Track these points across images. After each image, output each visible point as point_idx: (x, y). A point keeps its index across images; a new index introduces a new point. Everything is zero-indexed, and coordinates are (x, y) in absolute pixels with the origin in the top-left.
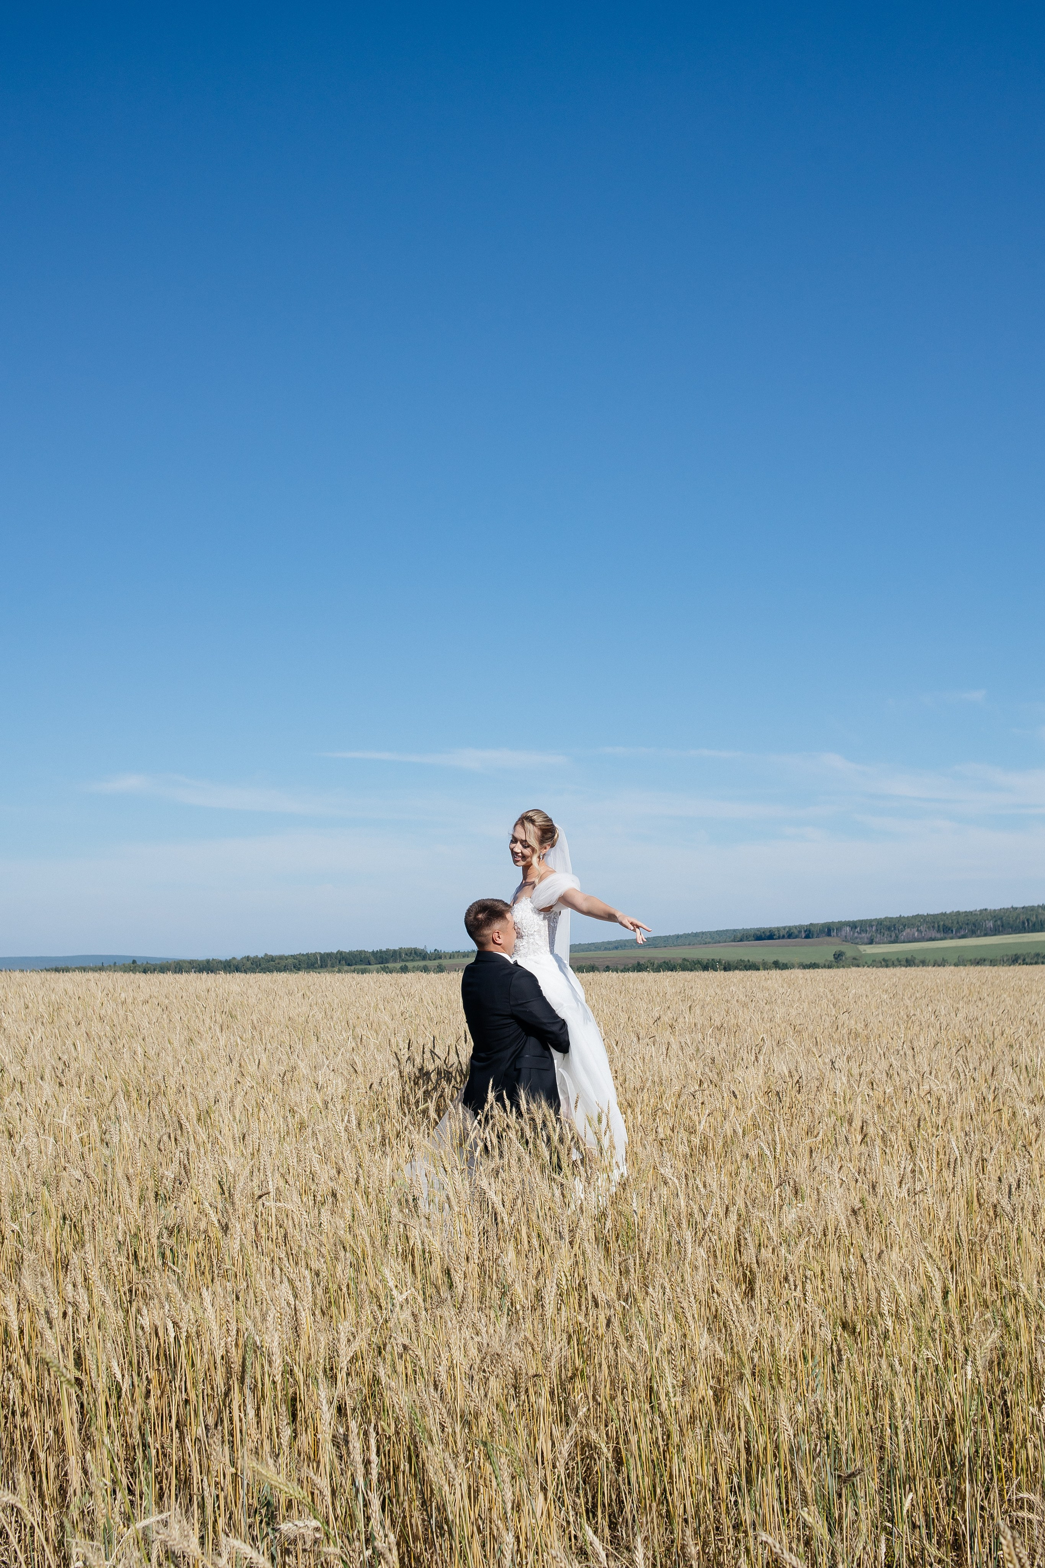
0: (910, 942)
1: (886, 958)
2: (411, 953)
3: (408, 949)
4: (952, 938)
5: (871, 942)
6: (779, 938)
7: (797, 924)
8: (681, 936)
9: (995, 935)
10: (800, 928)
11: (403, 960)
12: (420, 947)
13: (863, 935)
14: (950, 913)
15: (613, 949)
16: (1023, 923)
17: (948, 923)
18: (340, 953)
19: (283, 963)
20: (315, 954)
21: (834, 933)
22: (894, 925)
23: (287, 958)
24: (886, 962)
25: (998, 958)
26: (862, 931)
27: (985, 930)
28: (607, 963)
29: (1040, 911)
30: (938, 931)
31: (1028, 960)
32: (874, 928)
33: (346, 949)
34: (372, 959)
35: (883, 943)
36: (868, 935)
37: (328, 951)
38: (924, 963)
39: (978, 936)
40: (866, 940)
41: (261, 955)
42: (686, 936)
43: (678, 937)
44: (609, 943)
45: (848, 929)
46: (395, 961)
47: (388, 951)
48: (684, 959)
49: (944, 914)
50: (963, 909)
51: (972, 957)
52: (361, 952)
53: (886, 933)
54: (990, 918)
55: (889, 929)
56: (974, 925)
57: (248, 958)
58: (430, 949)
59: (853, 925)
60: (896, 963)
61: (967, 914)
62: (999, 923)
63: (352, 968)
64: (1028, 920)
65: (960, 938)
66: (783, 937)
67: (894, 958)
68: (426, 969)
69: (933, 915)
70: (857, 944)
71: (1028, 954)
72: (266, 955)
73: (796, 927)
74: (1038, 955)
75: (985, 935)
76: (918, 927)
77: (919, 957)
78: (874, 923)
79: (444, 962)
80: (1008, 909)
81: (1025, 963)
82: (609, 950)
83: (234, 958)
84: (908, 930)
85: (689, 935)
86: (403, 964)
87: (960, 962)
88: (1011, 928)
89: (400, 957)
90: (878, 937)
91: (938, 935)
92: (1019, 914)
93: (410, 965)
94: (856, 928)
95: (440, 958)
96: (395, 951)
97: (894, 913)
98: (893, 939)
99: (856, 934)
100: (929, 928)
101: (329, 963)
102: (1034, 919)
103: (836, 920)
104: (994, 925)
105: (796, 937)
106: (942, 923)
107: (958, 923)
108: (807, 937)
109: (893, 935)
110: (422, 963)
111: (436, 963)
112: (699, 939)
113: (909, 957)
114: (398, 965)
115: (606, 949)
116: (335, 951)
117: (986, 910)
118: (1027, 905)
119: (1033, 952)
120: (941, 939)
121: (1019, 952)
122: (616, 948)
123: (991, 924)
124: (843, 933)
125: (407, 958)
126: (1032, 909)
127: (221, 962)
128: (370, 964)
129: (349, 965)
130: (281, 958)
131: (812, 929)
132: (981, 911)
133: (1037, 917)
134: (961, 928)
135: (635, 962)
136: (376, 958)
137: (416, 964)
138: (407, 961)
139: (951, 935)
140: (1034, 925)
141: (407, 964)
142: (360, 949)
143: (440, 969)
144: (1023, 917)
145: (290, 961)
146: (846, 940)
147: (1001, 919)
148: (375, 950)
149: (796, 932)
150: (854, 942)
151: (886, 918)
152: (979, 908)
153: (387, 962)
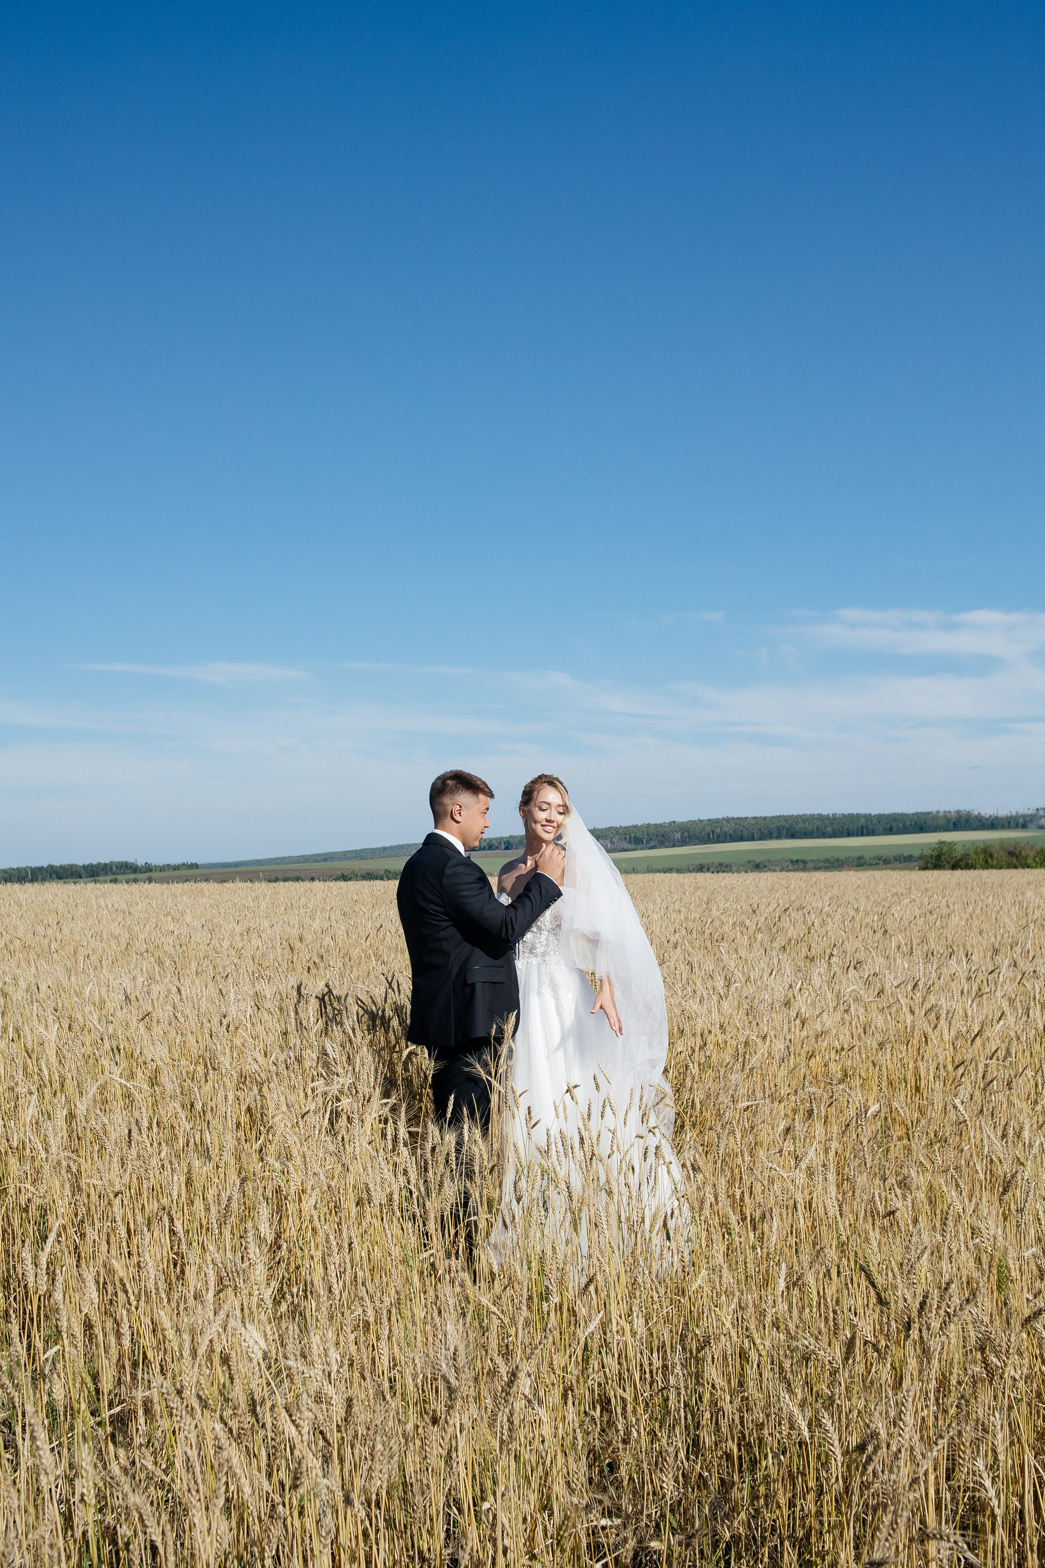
2: (122, 867)
3: (119, 863)
4: (642, 849)
6: (480, 849)
7: (498, 836)
8: (388, 848)
9: (682, 846)
10: (500, 840)
11: (114, 874)
12: (130, 859)
14: (641, 826)
15: (322, 861)
16: (709, 834)
17: (639, 835)
18: (51, 867)
20: (25, 869)
25: (685, 867)
27: (674, 840)
28: (314, 875)
29: (724, 822)
30: (630, 842)
31: (711, 869)
33: (57, 863)
34: (83, 872)
37: (39, 865)
39: (667, 847)
42: (392, 848)
43: (384, 849)
44: (318, 855)
46: (106, 874)
47: (99, 864)
48: (386, 871)
49: (636, 827)
50: (653, 822)
51: (660, 867)
52: (71, 866)
54: (677, 829)
56: (663, 836)
58: (141, 862)
61: (656, 826)
62: (686, 834)
63: (63, 881)
64: (713, 832)
65: (650, 849)
66: (484, 849)
68: (135, 881)
69: (626, 827)
71: (713, 863)
73: (496, 839)
74: (721, 864)
75: (674, 846)
76: (611, 838)
79: (153, 875)
80: (695, 821)
81: (708, 871)
82: (318, 862)
85: (395, 847)
86: (113, 877)
87: (650, 870)
88: (697, 839)
89: (111, 870)
91: (629, 846)
92: (704, 826)
95: (151, 871)
96: (106, 865)
100: (621, 839)
101: (40, 877)
102: (718, 831)
104: (682, 837)
105: (497, 848)
106: (633, 835)
107: (648, 834)
108: (507, 848)
110: (132, 876)
111: (146, 875)
112: (404, 851)
114: (109, 878)
115: (315, 861)
116: (45, 865)
117: (674, 822)
118: (712, 818)
119: (716, 862)
120: (633, 850)
121: (704, 862)
122: (325, 860)
123: (678, 836)
125: (118, 871)
126: (717, 821)
128: (80, 877)
129: (60, 878)
131: (511, 841)
132: (670, 823)
134: (651, 839)
135: (339, 873)
136: (87, 871)
137: (126, 877)
138: (118, 874)
139: (641, 846)
140: (718, 836)
141: (118, 877)
142: (71, 863)
143: (150, 880)
144: (708, 829)
147: (688, 830)
148: (86, 864)
149: (496, 844)
152: (667, 819)
153: (98, 875)
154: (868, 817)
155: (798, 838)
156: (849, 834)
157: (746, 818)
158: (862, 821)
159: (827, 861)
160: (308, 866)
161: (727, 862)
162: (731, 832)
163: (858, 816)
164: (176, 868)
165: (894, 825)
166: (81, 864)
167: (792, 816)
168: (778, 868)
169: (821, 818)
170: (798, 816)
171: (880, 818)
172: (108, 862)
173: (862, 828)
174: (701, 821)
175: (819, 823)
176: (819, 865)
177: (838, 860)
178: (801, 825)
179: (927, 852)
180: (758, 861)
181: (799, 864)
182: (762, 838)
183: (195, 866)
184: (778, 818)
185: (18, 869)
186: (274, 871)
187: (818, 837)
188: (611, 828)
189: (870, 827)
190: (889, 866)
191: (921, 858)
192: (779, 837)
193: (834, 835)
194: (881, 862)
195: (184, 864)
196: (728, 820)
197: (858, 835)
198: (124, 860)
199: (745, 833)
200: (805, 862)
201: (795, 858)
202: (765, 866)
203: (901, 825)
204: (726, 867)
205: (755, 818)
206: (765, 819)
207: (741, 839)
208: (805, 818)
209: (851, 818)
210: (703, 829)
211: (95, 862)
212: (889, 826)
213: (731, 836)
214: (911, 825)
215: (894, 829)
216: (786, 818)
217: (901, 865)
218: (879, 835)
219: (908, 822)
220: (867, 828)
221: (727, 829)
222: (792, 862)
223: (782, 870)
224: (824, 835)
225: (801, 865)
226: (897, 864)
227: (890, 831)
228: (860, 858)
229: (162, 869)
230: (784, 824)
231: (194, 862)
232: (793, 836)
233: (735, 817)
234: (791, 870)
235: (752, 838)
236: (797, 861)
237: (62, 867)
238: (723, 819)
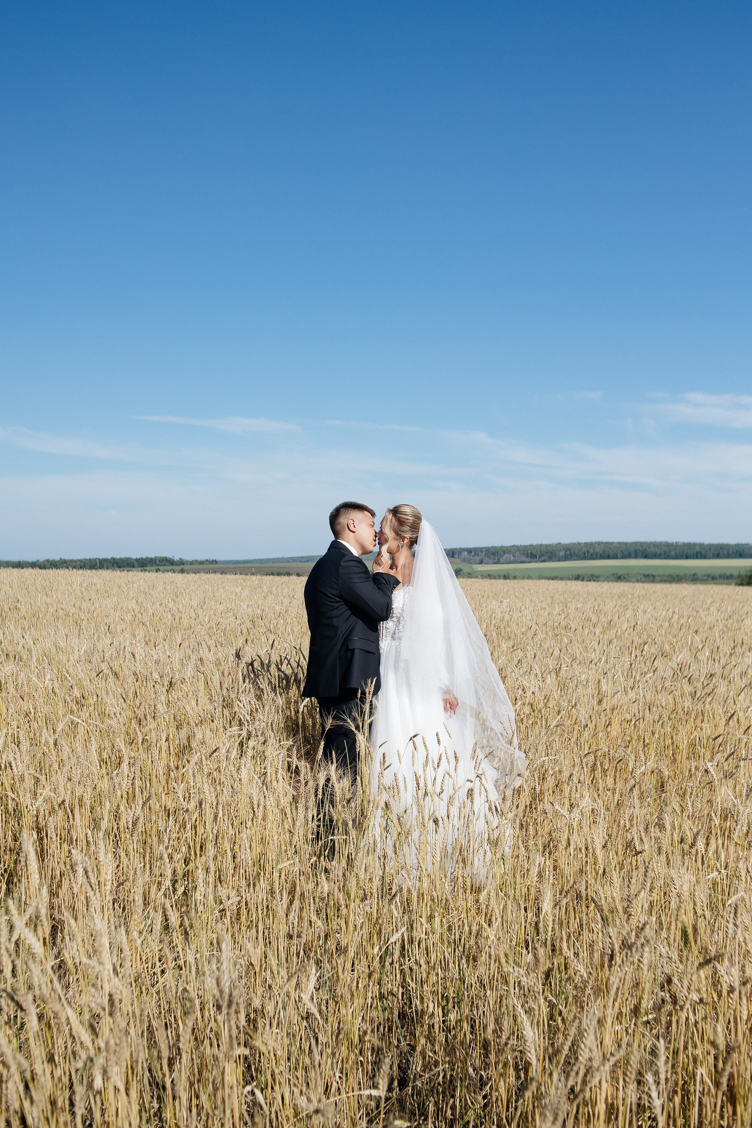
0: (507, 563)
1: (491, 574)
2: (163, 560)
3: (161, 557)
4: (536, 562)
5: (481, 562)
9: (565, 561)
11: (157, 565)
12: (169, 556)
13: (476, 558)
14: (536, 546)
15: (305, 562)
16: (585, 553)
17: (534, 552)
18: (113, 559)
19: (73, 564)
20: (95, 560)
21: (456, 556)
22: (497, 552)
23: (75, 561)
24: (490, 576)
25: (566, 577)
26: (476, 555)
27: (559, 556)
29: (596, 545)
30: (527, 557)
31: (585, 579)
32: (484, 554)
33: (118, 557)
34: (136, 564)
35: (490, 564)
36: (480, 558)
37: (105, 557)
38: (515, 578)
39: (554, 561)
40: (478, 561)
41: (57, 558)
44: (302, 557)
45: (466, 553)
46: (152, 565)
47: (147, 558)
49: (532, 546)
50: (544, 542)
52: (128, 559)
53: (492, 557)
54: (562, 549)
55: (494, 554)
56: (551, 553)
57: (48, 561)
58: (177, 558)
59: (470, 551)
60: (497, 577)
61: (547, 546)
62: (568, 553)
63: (121, 569)
64: (588, 552)
65: (541, 562)
67: (496, 574)
68: (172, 571)
69: (525, 546)
70: (471, 563)
71: (587, 574)
72: (61, 559)
74: (592, 575)
75: (559, 560)
76: (514, 553)
77: (513, 574)
78: (484, 550)
79: (185, 567)
80: (575, 544)
81: (583, 580)
82: (302, 562)
83: (38, 561)
84: (506, 555)
86: (157, 567)
87: (540, 578)
88: (576, 556)
89: (155, 562)
90: (486, 559)
91: (527, 560)
92: (582, 547)
93: (161, 568)
94: (471, 552)
95: (183, 564)
96: (152, 559)
97: (498, 544)
98: (496, 561)
99: (471, 557)
100: (521, 554)
101: (105, 565)
102: (592, 551)
103: (458, 547)
104: (565, 554)
106: (529, 552)
107: (541, 552)
109: (496, 558)
110: (170, 567)
111: (180, 567)
113: (506, 574)
114: (154, 568)
115: (300, 561)
116: (109, 557)
117: (560, 543)
118: (587, 541)
119: (589, 573)
120: (529, 562)
121: (580, 573)
123: (562, 553)
124: (463, 556)
125: (160, 563)
126: (591, 544)
127: (29, 563)
128: (134, 567)
129: (119, 567)
130: (72, 561)
132: (557, 544)
133: (594, 549)
134: (542, 555)
136: (138, 563)
137: (166, 568)
138: (160, 566)
139: (535, 560)
140: (592, 555)
141: (160, 568)
142: (128, 556)
143: (182, 571)
144: (584, 549)
145: (78, 563)
146: (464, 560)
147: (570, 550)
148: (138, 557)
150: (470, 562)
151: (492, 547)
152: (555, 541)
153: (146, 566)
154: (701, 545)
155: (650, 558)
156: (687, 557)
157: (613, 543)
158: (698, 548)
159: (670, 576)
160: (295, 565)
161: (597, 574)
162: (601, 552)
163: (695, 545)
164: (201, 563)
165: (721, 552)
166: (135, 558)
167: (646, 543)
168: (634, 580)
169: (667, 544)
170: (651, 543)
171: (711, 546)
172: (153, 556)
173: (697, 553)
174: (579, 544)
175: (665, 548)
176: (665, 579)
177: (678, 576)
178: (652, 549)
179: (743, 573)
180: (619, 574)
181: (650, 578)
182: (624, 557)
183: (215, 562)
184: (636, 543)
185: (90, 559)
186: (271, 567)
187: (665, 558)
188: (514, 546)
189: (703, 553)
190: (715, 581)
191: (739, 576)
192: (636, 557)
193: (677, 557)
194: (710, 579)
195: (207, 560)
196: (599, 543)
197: (693, 558)
198: (164, 556)
199: (611, 553)
200: (653, 576)
201: (647, 573)
202: (625, 578)
203: (726, 553)
204: (597, 577)
205: (619, 543)
206: (626, 544)
207: (608, 557)
208: (655, 545)
209: (689, 545)
210: (581, 549)
211: (144, 557)
212: (717, 552)
213: (601, 555)
214: (733, 552)
215: (721, 555)
216: (641, 544)
217: (725, 581)
218: (709, 558)
219: (731, 551)
220: (701, 553)
221: (598, 550)
222: (644, 576)
223: (638, 581)
224: (668, 557)
225: (651, 579)
226: (722, 581)
227: (717, 556)
228: (694, 575)
229: (192, 563)
230: (640, 548)
231: (214, 559)
232: (646, 557)
233: (605, 541)
234: (643, 582)
235: (616, 557)
236: (648, 575)
237: (121, 559)
238: (596, 542)
